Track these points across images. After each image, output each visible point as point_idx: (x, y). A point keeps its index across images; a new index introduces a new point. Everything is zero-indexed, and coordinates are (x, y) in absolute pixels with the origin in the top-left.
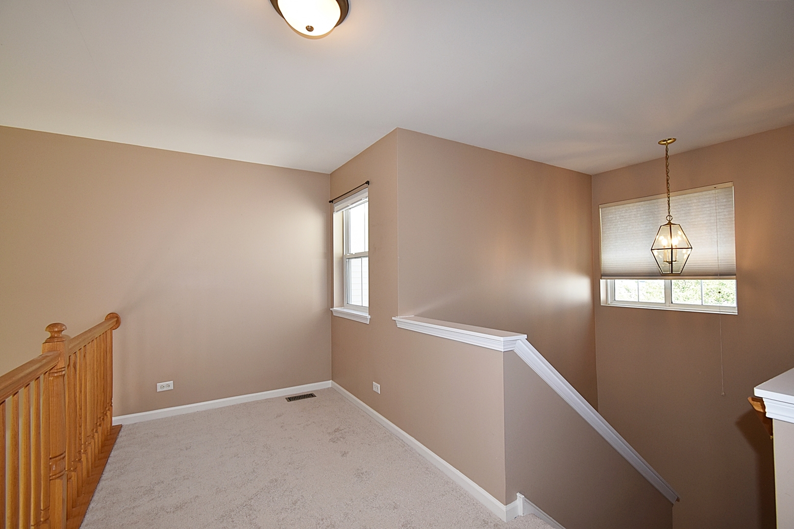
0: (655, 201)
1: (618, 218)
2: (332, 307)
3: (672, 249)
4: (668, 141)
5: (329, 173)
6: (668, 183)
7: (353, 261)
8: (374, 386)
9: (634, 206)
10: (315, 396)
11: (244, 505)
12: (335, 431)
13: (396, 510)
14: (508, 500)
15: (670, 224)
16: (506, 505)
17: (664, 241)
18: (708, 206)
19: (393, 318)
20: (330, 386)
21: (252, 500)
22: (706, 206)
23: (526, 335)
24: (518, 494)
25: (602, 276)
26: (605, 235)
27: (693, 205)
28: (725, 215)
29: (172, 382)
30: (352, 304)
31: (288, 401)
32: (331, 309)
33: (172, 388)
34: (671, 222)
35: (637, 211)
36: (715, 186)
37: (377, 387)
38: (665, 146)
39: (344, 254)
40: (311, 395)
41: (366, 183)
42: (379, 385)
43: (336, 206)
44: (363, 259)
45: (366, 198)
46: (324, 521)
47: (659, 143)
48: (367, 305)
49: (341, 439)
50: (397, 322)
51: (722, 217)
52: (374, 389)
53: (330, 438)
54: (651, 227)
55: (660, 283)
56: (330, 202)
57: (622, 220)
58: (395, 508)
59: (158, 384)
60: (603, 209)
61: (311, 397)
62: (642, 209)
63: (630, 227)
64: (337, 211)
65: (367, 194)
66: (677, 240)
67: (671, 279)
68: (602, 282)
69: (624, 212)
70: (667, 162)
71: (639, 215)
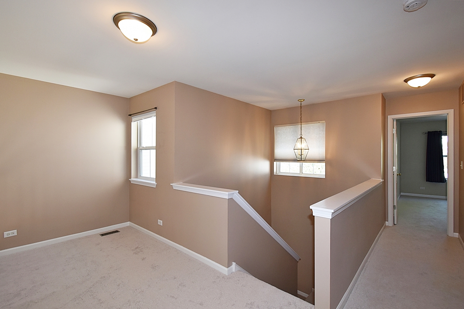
0: (297, 126)
1: (282, 132)
2: (131, 178)
3: (301, 149)
4: (302, 100)
5: (129, 98)
6: (301, 119)
7: (143, 151)
8: (158, 222)
9: (288, 127)
10: (119, 232)
11: (87, 291)
12: (136, 249)
13: (175, 279)
14: (229, 265)
15: (301, 138)
16: (228, 268)
17: (299, 145)
18: (316, 130)
19: (171, 184)
20: (129, 225)
21: (92, 288)
22: (315, 130)
23: (238, 191)
24: (233, 263)
25: (275, 160)
26: (277, 140)
27: (311, 129)
28: (322, 135)
29: (16, 230)
30: (143, 176)
31: (102, 236)
32: (129, 180)
33: (16, 235)
34: (302, 137)
35: (290, 130)
36: (319, 122)
37: (160, 222)
38: (300, 102)
39: (138, 147)
40: (117, 231)
41: (155, 108)
42: (162, 221)
43: (134, 118)
44: (151, 150)
45: (155, 116)
46: (137, 290)
47: (298, 100)
48: (155, 177)
49: (140, 252)
50: (173, 186)
51: (321, 135)
52: (159, 223)
53: (133, 252)
54: (295, 138)
55: (298, 164)
56: (129, 115)
57: (284, 134)
58: (175, 278)
59: (5, 233)
60: (276, 128)
61: (116, 232)
62: (292, 129)
63: (287, 137)
64: (134, 122)
65: (155, 114)
66: (304, 145)
67: (302, 162)
68: (275, 163)
69: (284, 130)
70: (301, 110)
71: (290, 132)
